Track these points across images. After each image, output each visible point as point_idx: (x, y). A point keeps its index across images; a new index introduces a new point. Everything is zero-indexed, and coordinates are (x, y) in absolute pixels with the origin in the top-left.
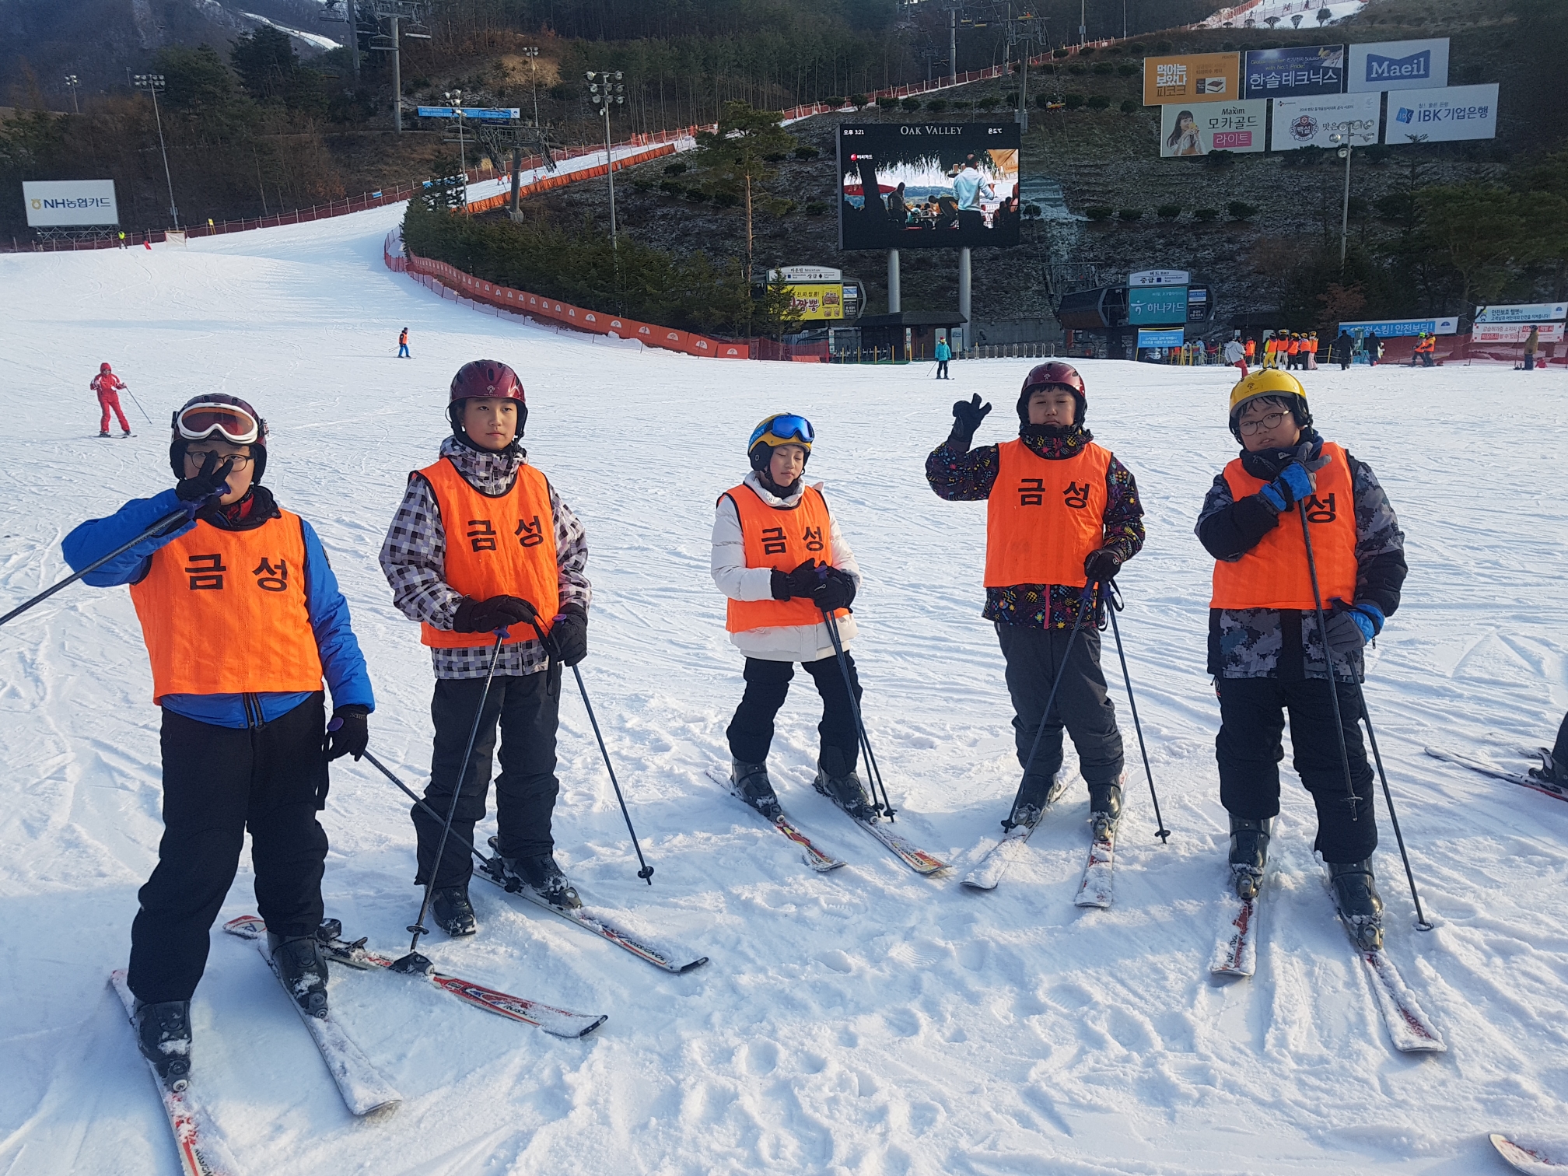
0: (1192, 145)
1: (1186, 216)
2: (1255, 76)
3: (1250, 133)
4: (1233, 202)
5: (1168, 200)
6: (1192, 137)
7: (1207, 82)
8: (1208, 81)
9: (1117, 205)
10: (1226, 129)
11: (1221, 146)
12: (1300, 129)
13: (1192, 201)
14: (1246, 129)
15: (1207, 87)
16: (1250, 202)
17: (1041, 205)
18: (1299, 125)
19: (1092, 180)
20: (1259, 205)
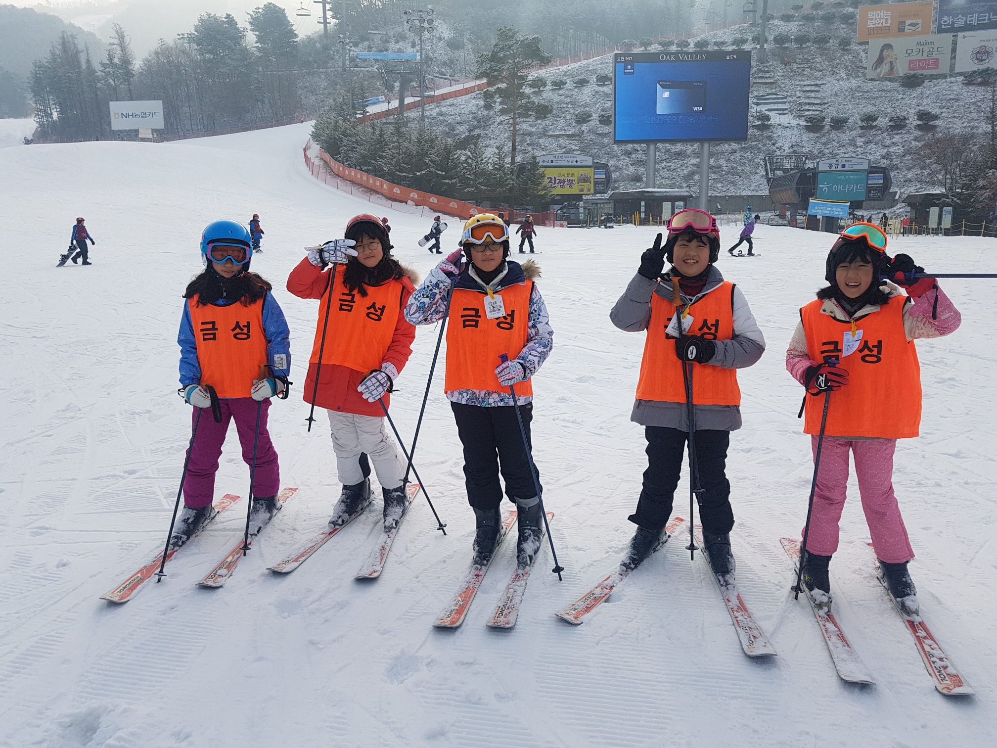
0: (892, 69)
1: (883, 122)
2: (945, 18)
3: (937, 60)
4: (920, 110)
5: (870, 109)
6: (891, 63)
7: (906, 24)
8: (908, 22)
9: (831, 112)
10: (919, 57)
11: (915, 69)
12: (979, 56)
13: (889, 110)
14: (935, 56)
15: (906, 27)
16: (935, 111)
17: (771, 114)
18: (978, 53)
19: (813, 95)
20: (942, 113)
